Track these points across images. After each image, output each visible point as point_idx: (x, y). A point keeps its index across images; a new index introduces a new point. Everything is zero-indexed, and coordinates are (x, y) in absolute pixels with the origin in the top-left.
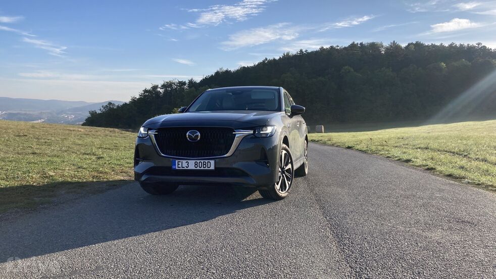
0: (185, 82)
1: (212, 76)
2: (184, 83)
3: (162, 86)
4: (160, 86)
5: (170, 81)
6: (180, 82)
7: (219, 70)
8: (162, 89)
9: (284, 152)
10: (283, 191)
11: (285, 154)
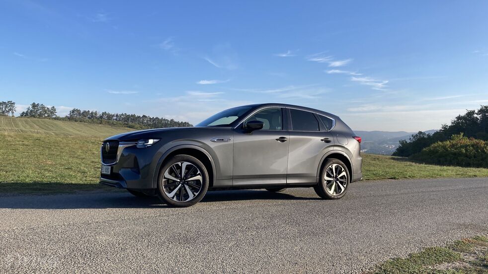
3: (479, 111)
4: (476, 111)
8: (480, 114)
9: (185, 164)
10: (182, 200)
11: (187, 165)
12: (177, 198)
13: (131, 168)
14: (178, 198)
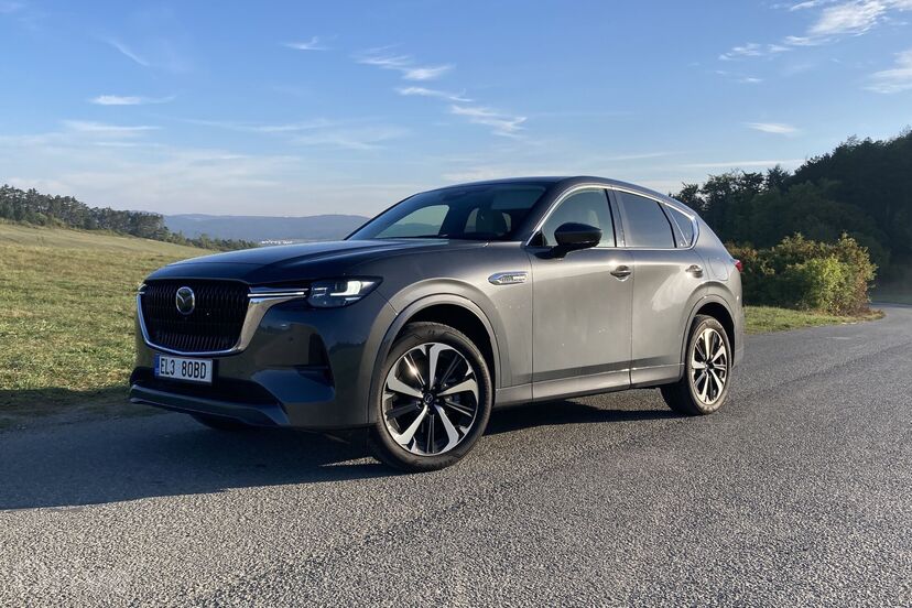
0: (760, 175)
1: (827, 157)
2: (758, 179)
3: (707, 187)
4: (700, 188)
5: (724, 176)
6: (747, 177)
7: (845, 141)
8: (706, 193)
9: (438, 348)
10: (431, 451)
11: (442, 352)
12: (418, 446)
13: (297, 367)
14: (423, 445)
